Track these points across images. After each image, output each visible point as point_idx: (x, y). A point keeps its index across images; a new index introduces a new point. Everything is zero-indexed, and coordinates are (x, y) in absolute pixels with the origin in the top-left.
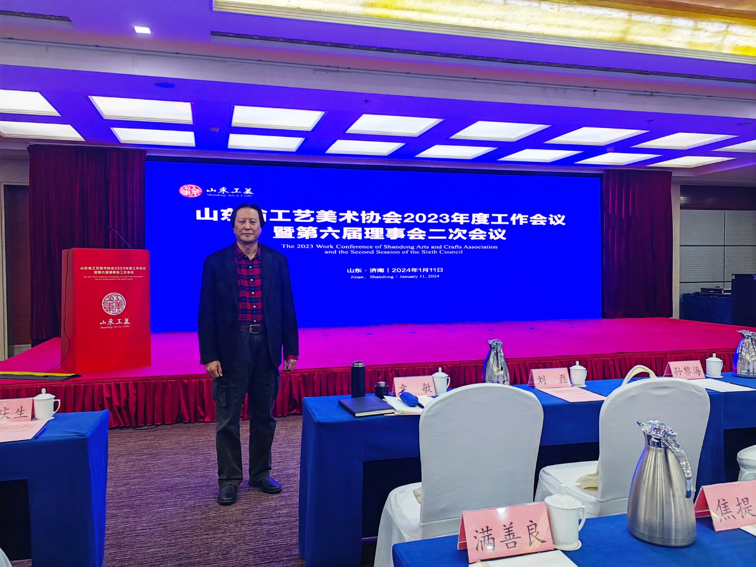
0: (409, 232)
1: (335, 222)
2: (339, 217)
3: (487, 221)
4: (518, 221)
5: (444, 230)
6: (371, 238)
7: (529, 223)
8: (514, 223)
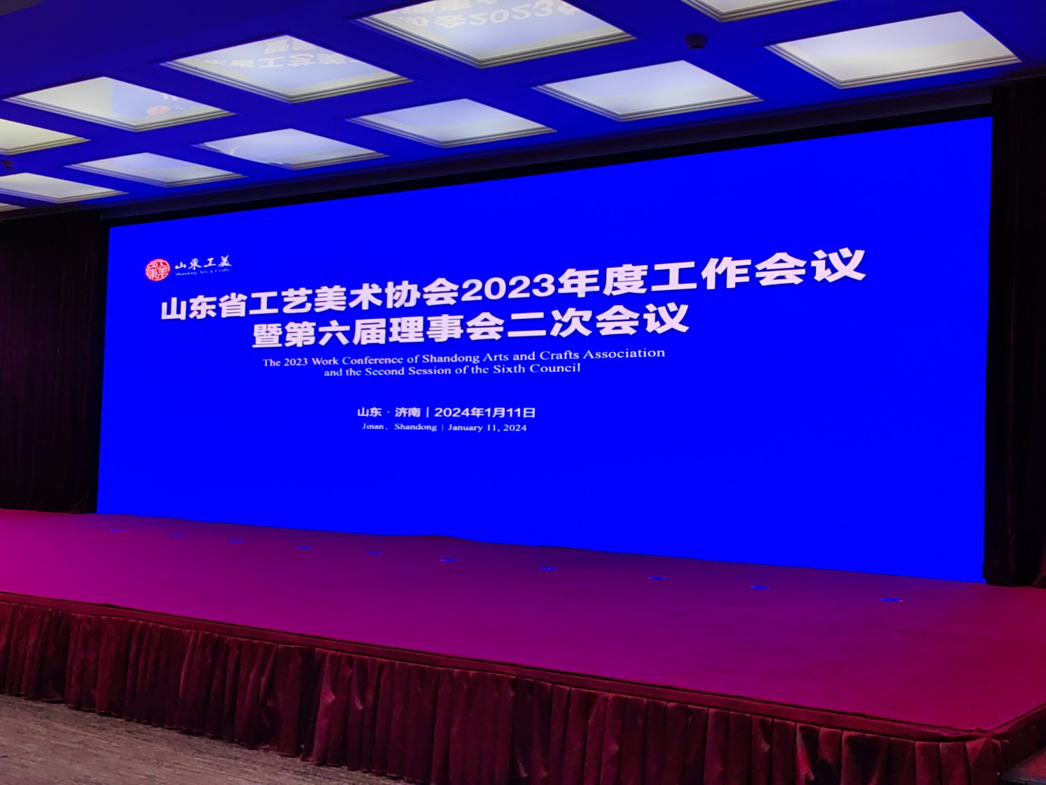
0: (470, 323)
1: (343, 309)
2: (350, 298)
3: (642, 283)
4: (721, 279)
5: (540, 315)
6: (402, 341)
7: (755, 281)
8: (711, 285)
